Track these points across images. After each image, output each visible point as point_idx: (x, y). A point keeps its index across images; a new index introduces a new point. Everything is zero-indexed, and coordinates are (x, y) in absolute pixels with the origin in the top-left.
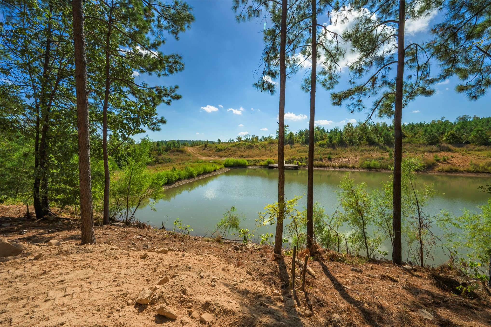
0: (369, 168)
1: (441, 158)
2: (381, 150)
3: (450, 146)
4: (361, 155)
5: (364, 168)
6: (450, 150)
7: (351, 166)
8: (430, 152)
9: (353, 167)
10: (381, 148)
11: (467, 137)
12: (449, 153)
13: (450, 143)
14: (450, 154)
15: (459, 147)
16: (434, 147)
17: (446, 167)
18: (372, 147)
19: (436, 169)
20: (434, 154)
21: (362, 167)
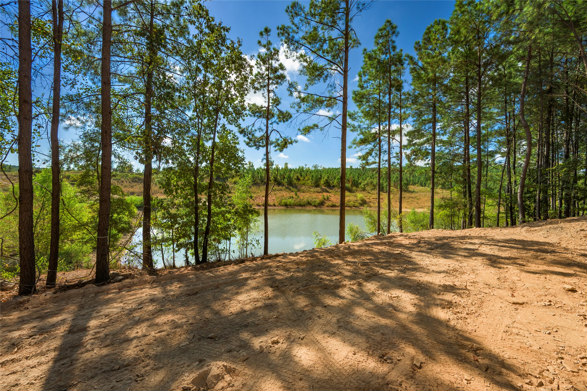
0: (286, 205)
1: (326, 197)
2: (288, 190)
3: (328, 189)
4: (275, 194)
5: (282, 206)
6: (327, 192)
7: (272, 204)
8: (318, 192)
9: (275, 205)
10: (287, 188)
11: (333, 183)
12: (327, 194)
13: (325, 186)
14: (329, 194)
15: (332, 189)
16: (319, 189)
17: (330, 203)
18: (280, 187)
19: (326, 205)
20: (320, 194)
21: (280, 205)
